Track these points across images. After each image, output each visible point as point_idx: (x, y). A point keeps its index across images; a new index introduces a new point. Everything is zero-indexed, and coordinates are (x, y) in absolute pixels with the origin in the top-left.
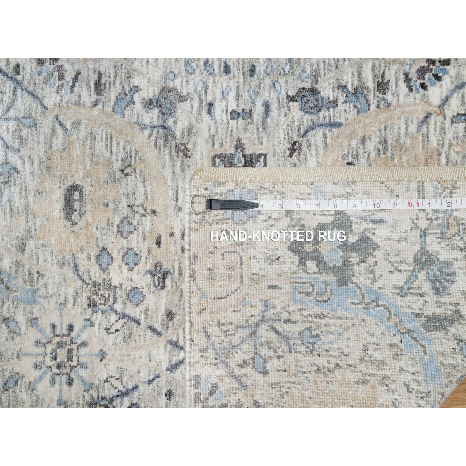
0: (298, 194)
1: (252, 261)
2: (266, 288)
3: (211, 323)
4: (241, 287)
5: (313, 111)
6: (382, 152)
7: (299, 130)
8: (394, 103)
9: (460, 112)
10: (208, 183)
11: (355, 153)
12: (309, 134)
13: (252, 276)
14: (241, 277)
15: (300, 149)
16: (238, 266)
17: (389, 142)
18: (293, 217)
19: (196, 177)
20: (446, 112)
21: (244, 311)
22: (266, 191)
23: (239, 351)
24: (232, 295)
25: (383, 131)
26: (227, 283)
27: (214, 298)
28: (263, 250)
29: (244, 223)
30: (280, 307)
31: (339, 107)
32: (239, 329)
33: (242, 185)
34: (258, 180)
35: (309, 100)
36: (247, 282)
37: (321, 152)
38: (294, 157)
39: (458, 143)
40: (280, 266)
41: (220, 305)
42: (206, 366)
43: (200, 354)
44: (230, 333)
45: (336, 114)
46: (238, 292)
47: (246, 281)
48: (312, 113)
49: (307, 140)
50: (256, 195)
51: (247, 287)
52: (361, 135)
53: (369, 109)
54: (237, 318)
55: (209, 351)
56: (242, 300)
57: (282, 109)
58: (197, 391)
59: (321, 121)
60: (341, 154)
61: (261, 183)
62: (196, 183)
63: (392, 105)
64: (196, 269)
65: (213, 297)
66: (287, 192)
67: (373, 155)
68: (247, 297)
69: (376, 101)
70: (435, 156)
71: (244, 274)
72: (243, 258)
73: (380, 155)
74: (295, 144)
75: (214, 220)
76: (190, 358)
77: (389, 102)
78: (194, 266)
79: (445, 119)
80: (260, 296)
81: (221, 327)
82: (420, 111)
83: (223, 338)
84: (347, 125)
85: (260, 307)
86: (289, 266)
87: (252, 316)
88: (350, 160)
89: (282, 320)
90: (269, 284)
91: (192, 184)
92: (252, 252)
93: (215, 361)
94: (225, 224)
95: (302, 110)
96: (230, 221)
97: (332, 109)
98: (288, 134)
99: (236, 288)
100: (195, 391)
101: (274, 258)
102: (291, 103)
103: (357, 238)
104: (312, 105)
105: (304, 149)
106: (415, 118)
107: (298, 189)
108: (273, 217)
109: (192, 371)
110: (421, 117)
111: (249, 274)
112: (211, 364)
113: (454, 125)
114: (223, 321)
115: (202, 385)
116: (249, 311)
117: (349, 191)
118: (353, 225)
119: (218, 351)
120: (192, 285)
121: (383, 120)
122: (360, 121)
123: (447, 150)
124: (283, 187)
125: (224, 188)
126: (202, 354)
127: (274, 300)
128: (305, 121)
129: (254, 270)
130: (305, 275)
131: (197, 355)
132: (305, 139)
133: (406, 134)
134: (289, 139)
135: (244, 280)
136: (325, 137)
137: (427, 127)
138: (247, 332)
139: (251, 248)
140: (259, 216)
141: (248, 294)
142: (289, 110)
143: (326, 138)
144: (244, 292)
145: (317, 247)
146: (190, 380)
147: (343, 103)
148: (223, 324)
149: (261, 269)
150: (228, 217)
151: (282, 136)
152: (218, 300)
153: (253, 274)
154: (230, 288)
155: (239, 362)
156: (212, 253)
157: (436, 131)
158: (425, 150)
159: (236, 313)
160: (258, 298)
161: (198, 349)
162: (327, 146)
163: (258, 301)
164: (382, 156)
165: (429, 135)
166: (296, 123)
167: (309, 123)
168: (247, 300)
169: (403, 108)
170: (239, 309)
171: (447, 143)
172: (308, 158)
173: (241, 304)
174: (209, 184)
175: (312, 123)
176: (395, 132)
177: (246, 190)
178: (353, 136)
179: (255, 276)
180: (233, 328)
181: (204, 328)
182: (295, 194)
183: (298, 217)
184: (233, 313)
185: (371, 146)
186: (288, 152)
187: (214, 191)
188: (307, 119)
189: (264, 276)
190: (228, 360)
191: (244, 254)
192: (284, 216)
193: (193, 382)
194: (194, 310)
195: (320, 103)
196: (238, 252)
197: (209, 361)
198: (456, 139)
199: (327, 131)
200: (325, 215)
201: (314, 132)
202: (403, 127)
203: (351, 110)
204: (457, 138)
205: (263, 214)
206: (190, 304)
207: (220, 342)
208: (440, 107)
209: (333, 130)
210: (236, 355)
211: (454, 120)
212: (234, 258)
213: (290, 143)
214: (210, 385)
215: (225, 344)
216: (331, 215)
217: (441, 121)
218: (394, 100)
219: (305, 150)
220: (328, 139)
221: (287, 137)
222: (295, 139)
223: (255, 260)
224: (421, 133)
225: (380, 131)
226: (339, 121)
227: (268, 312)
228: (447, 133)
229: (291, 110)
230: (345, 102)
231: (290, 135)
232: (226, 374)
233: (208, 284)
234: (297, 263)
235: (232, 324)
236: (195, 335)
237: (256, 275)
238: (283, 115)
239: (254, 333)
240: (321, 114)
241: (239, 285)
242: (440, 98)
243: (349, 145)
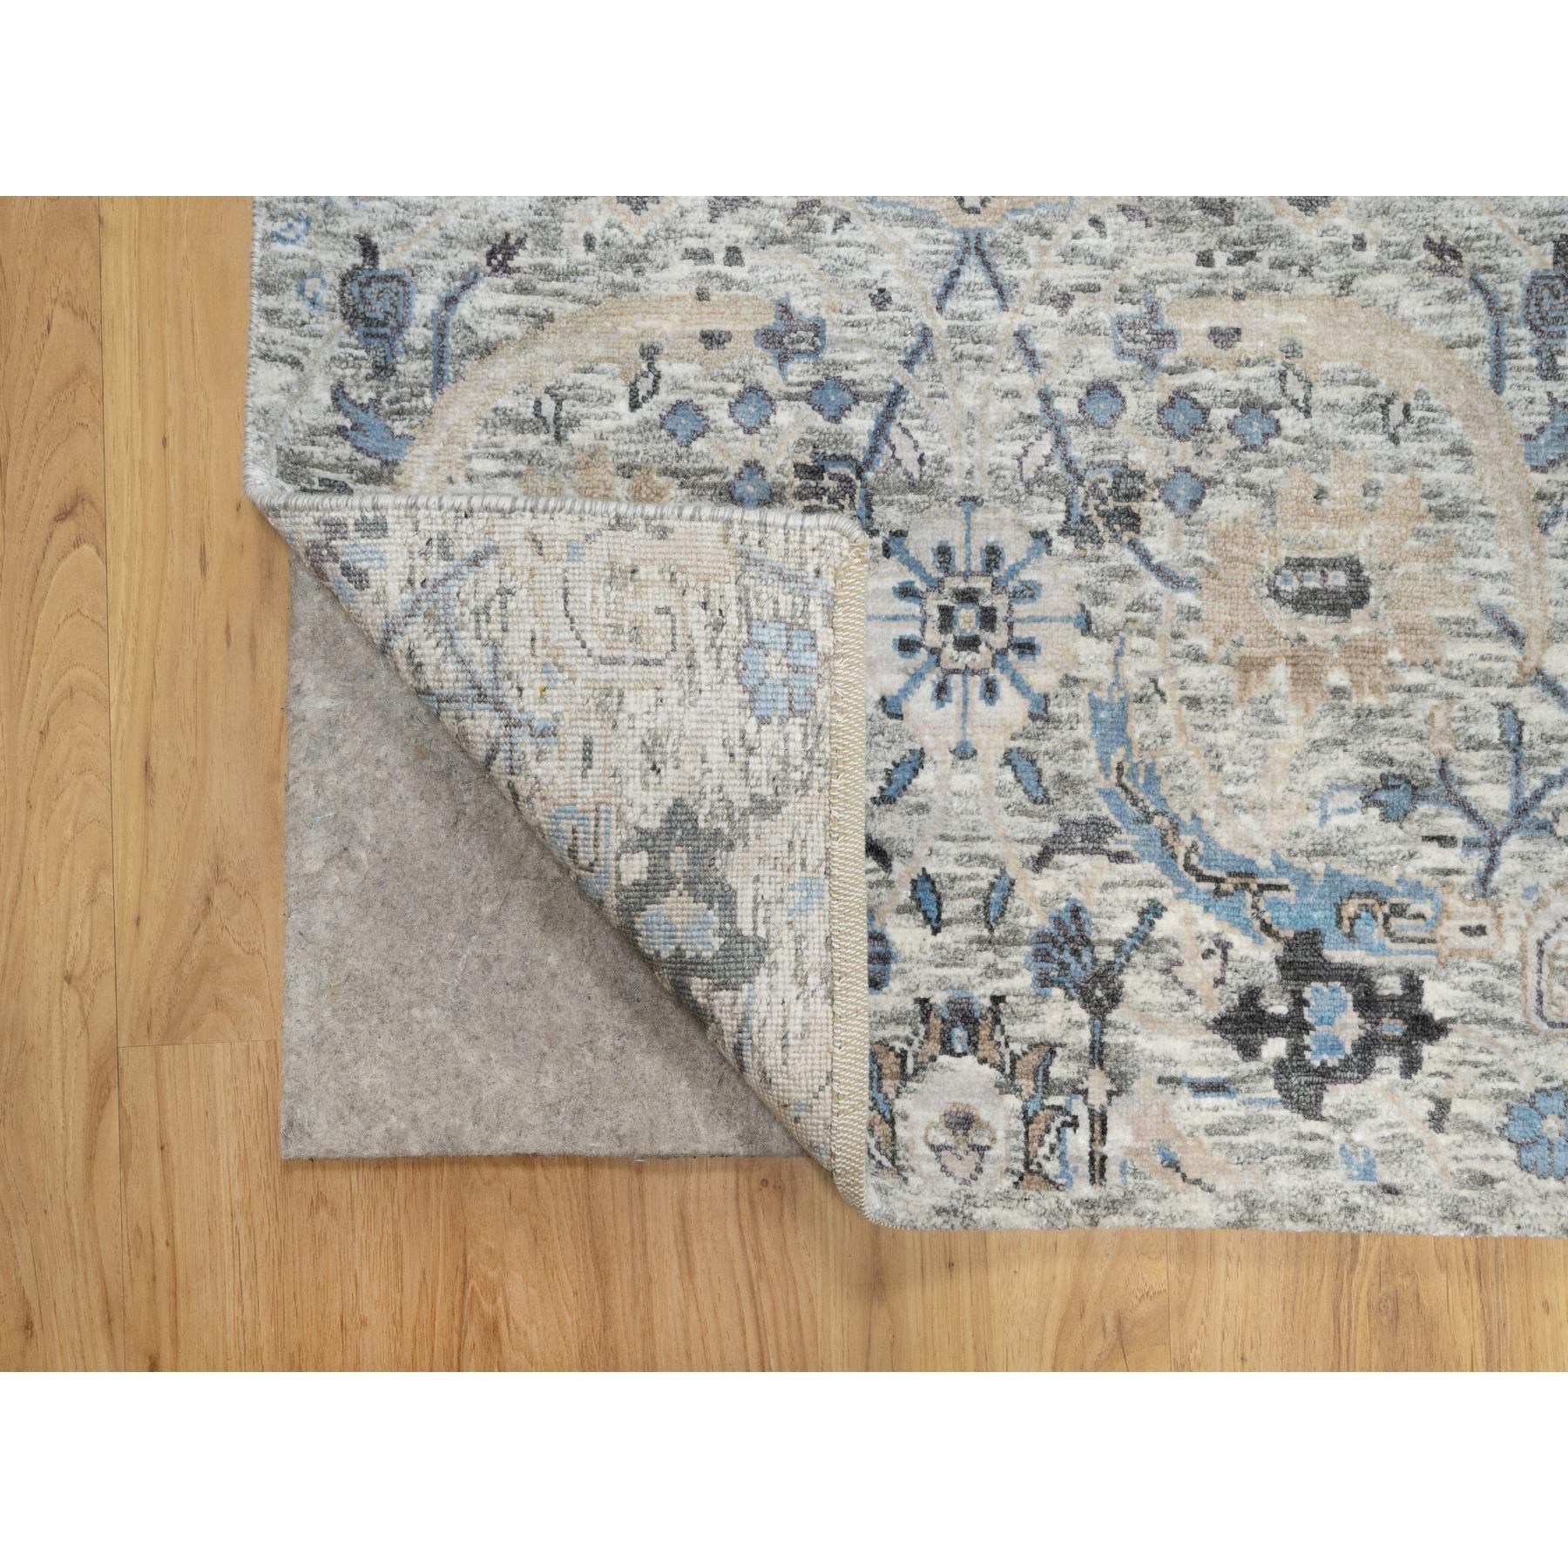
0: (803, 831)
1: (652, 692)
2: (587, 732)
3: (508, 570)
4: (590, 660)
5: (1533, 309)
6: (1433, 503)
7: (1488, 269)
8: (1551, 545)
9: (1526, 729)
10: (831, 577)
11: (1432, 426)
12: (1478, 299)
13: (615, 692)
14: (615, 661)
15: (1444, 271)
16: (639, 654)
17: (1457, 525)
18: (752, 817)
19: (845, 544)
20: (1527, 690)
21: (533, 668)
22: (811, 741)
23: (440, 651)
24: (573, 635)
25: (1483, 509)
26: (602, 620)
27: (566, 581)
28: (677, 725)
29: (738, 677)
30: (539, 771)
31: (1541, 382)
32: (490, 652)
33: (826, 674)
34: (838, 717)
35: (1557, 297)
36: (603, 677)
37: (1437, 331)
38: (1424, 255)
39: (1453, 719)
40: (638, 773)
41: (548, 598)
42: (406, 555)
43: (434, 536)
44: (483, 625)
45: (1524, 374)
46: (580, 652)
47: (606, 672)
48: (1527, 306)
49: (1464, 292)
50: (803, 713)
51: (590, 675)
52: (1475, 444)
53: (1535, 469)
54: (516, 644)
55: (442, 563)
56: (560, 661)
57: (1536, 223)
58: (351, 528)
59: (1509, 331)
60: (1430, 388)
61: (830, 728)
62: (831, 544)
63: (1543, 537)
64: (635, 533)
65: (570, 577)
66: (809, 799)
67: (1428, 476)
68: (566, 675)
69: (1553, 489)
70: (1423, 654)
71: (620, 668)
72: (658, 669)
73: (1426, 496)
74: (1456, 255)
75: (747, 590)
76: (427, 507)
77: (1550, 529)
78: (642, 528)
79: (1511, 686)
80: (566, 716)
81: (498, 598)
82: (1529, 615)
83: (473, 604)
84: (1498, 404)
85: (541, 715)
86: (637, 802)
87: (520, 689)
88: (1416, 414)
89: (513, 778)
90: (596, 740)
91: (830, 534)
92: (672, 694)
93: (418, 578)
94: (736, 622)
95: (1536, 278)
96: (745, 636)
97: (1534, 362)
98: (1479, 238)
99: (589, 645)
100: (351, 521)
101: (658, 758)
102: (1550, 246)
103: (700, 1000)
104: (1546, 307)
105: (1444, 283)
106: (1511, 599)
107: (815, 831)
108: (752, 759)
109: (396, 512)
110: (1514, 618)
111: (620, 685)
112: (412, 567)
113: (1495, 711)
114: (511, 605)
115: (363, 541)
116: (532, 681)
117: (810, 980)
118: (730, 994)
119: (440, 589)
120: (599, 519)
121: (1509, 510)
122: (1506, 443)
123: (1438, 689)
124: (820, 791)
125: (819, 622)
126: (435, 542)
127: (556, 754)
128: (1509, 286)
129: (630, 698)
130: (616, 845)
131: (434, 527)
132: (1467, 287)
133: (1474, 574)
134: (1467, 239)
135: (608, 668)
136: (1472, 343)
137: (1489, 635)
138: (484, 675)
139: (680, 693)
140: (753, 720)
141: (574, 680)
142: (1535, 243)
143: (1469, 345)
144: (579, 668)
145: (680, 886)
146: (375, 508)
147: (1549, 394)
148: (504, 606)
149: (632, 717)
150: (754, 630)
151: (1475, 221)
152: (561, 592)
153: (621, 696)
154: (589, 627)
155: (418, 652)
156: (673, 580)
157: (1483, 658)
158: (1437, 626)
159: (528, 643)
160: (561, 708)
161: (446, 532)
162: (1450, 347)
163: (555, 709)
164: (1424, 503)
165: (1471, 640)
166: (1503, 261)
167: (1505, 298)
168: (559, 676)
169: (1537, 568)
170: (538, 652)
171: (1455, 687)
172: (1423, 294)
173: (550, 660)
174: (828, 580)
175: (1503, 305)
176: (1480, 543)
177: (815, 685)
178: (1472, 424)
179: (616, 700)
180: (494, 635)
181: (496, 550)
182: (803, 824)
183: (751, 831)
184: (529, 636)
185: (1447, 473)
186: (1435, 236)
187: (812, 593)
188: (1513, 292)
189: (615, 726)
190: (420, 619)
191: (669, 671)
192: (754, 791)
193: (370, 515)
194: (540, 522)
195: (1551, 328)
196: (673, 655)
197: (420, 561)
198: (1462, 714)
199: (1484, 349)
200: (755, 909)
201: (1483, 311)
202: (1493, 566)
203: (1533, 418)
204: (1466, 719)
205: (758, 732)
206: (554, 510)
207: (462, 596)
208: (1539, 672)
209: (1487, 367)
210: (433, 642)
211: (1508, 712)
212: (658, 643)
213: (1457, 242)
214: (364, 565)
215: (457, 611)
216: (755, 929)
217: (1505, 674)
218: (1554, 544)
219: (1442, 286)
220: (1466, 350)
221: (1472, 233)
222: (1468, 258)
223: (653, 701)
224: (1478, 617)
225: (1481, 502)
226: (1508, 383)
227: (528, 739)
228: (1478, 690)
229: (1534, 248)
230: (1553, 401)
231: (1477, 244)
232: (391, 614)
233: (601, 566)
234: (644, 825)
235: (505, 630)
236: (480, 524)
237: (620, 703)
238: (1524, 223)
239: (482, 697)
240: (1524, 332)
241: (596, 653)
242: (1560, 672)
243: (1450, 413)
